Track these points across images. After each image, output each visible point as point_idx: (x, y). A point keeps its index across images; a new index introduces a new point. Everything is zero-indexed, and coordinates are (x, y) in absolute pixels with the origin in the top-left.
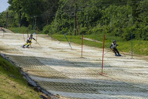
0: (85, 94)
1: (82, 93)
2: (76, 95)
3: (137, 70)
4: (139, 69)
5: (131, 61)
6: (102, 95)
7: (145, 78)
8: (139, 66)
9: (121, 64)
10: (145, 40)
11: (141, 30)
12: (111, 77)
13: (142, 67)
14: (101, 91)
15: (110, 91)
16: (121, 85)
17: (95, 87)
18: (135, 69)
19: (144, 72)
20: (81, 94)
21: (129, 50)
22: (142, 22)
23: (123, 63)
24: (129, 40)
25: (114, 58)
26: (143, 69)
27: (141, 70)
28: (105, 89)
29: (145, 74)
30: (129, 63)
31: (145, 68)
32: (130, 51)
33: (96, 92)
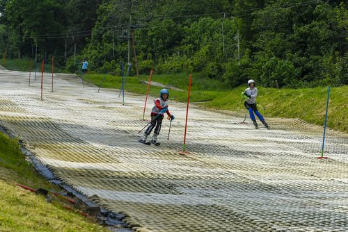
0: (151, 194)
1: (145, 192)
2: (133, 196)
3: (253, 145)
4: (258, 144)
5: (241, 129)
6: (184, 196)
7: (269, 163)
8: (257, 138)
9: (222, 134)
10: (268, 86)
11: (261, 66)
12: (203, 160)
13: (265, 141)
14: (183, 189)
15: (200, 188)
16: (222, 176)
17: (170, 181)
18: (249, 144)
19: (267, 151)
20: (143, 194)
21: (238, 105)
22: (263, 50)
23: (225, 131)
24: (237, 86)
25: (207, 122)
26: (266, 145)
27: (261, 146)
28: (191, 185)
29: (270, 155)
30: (237, 131)
31: (271, 141)
32: (238, 108)
33: (173, 191)
